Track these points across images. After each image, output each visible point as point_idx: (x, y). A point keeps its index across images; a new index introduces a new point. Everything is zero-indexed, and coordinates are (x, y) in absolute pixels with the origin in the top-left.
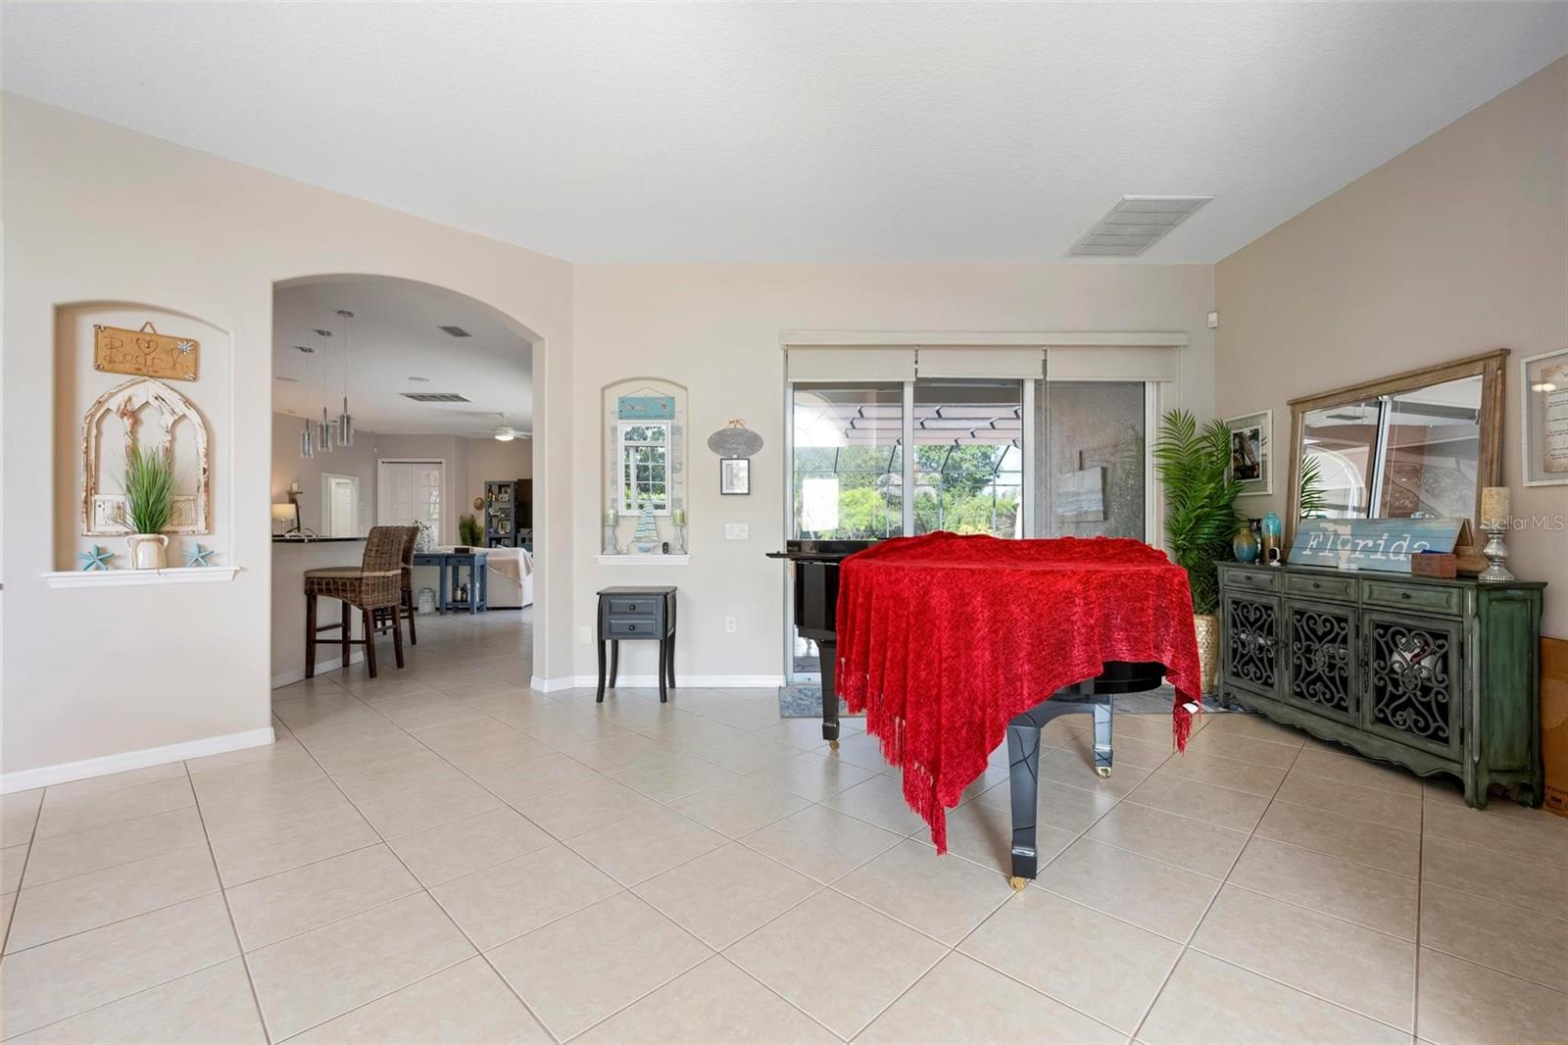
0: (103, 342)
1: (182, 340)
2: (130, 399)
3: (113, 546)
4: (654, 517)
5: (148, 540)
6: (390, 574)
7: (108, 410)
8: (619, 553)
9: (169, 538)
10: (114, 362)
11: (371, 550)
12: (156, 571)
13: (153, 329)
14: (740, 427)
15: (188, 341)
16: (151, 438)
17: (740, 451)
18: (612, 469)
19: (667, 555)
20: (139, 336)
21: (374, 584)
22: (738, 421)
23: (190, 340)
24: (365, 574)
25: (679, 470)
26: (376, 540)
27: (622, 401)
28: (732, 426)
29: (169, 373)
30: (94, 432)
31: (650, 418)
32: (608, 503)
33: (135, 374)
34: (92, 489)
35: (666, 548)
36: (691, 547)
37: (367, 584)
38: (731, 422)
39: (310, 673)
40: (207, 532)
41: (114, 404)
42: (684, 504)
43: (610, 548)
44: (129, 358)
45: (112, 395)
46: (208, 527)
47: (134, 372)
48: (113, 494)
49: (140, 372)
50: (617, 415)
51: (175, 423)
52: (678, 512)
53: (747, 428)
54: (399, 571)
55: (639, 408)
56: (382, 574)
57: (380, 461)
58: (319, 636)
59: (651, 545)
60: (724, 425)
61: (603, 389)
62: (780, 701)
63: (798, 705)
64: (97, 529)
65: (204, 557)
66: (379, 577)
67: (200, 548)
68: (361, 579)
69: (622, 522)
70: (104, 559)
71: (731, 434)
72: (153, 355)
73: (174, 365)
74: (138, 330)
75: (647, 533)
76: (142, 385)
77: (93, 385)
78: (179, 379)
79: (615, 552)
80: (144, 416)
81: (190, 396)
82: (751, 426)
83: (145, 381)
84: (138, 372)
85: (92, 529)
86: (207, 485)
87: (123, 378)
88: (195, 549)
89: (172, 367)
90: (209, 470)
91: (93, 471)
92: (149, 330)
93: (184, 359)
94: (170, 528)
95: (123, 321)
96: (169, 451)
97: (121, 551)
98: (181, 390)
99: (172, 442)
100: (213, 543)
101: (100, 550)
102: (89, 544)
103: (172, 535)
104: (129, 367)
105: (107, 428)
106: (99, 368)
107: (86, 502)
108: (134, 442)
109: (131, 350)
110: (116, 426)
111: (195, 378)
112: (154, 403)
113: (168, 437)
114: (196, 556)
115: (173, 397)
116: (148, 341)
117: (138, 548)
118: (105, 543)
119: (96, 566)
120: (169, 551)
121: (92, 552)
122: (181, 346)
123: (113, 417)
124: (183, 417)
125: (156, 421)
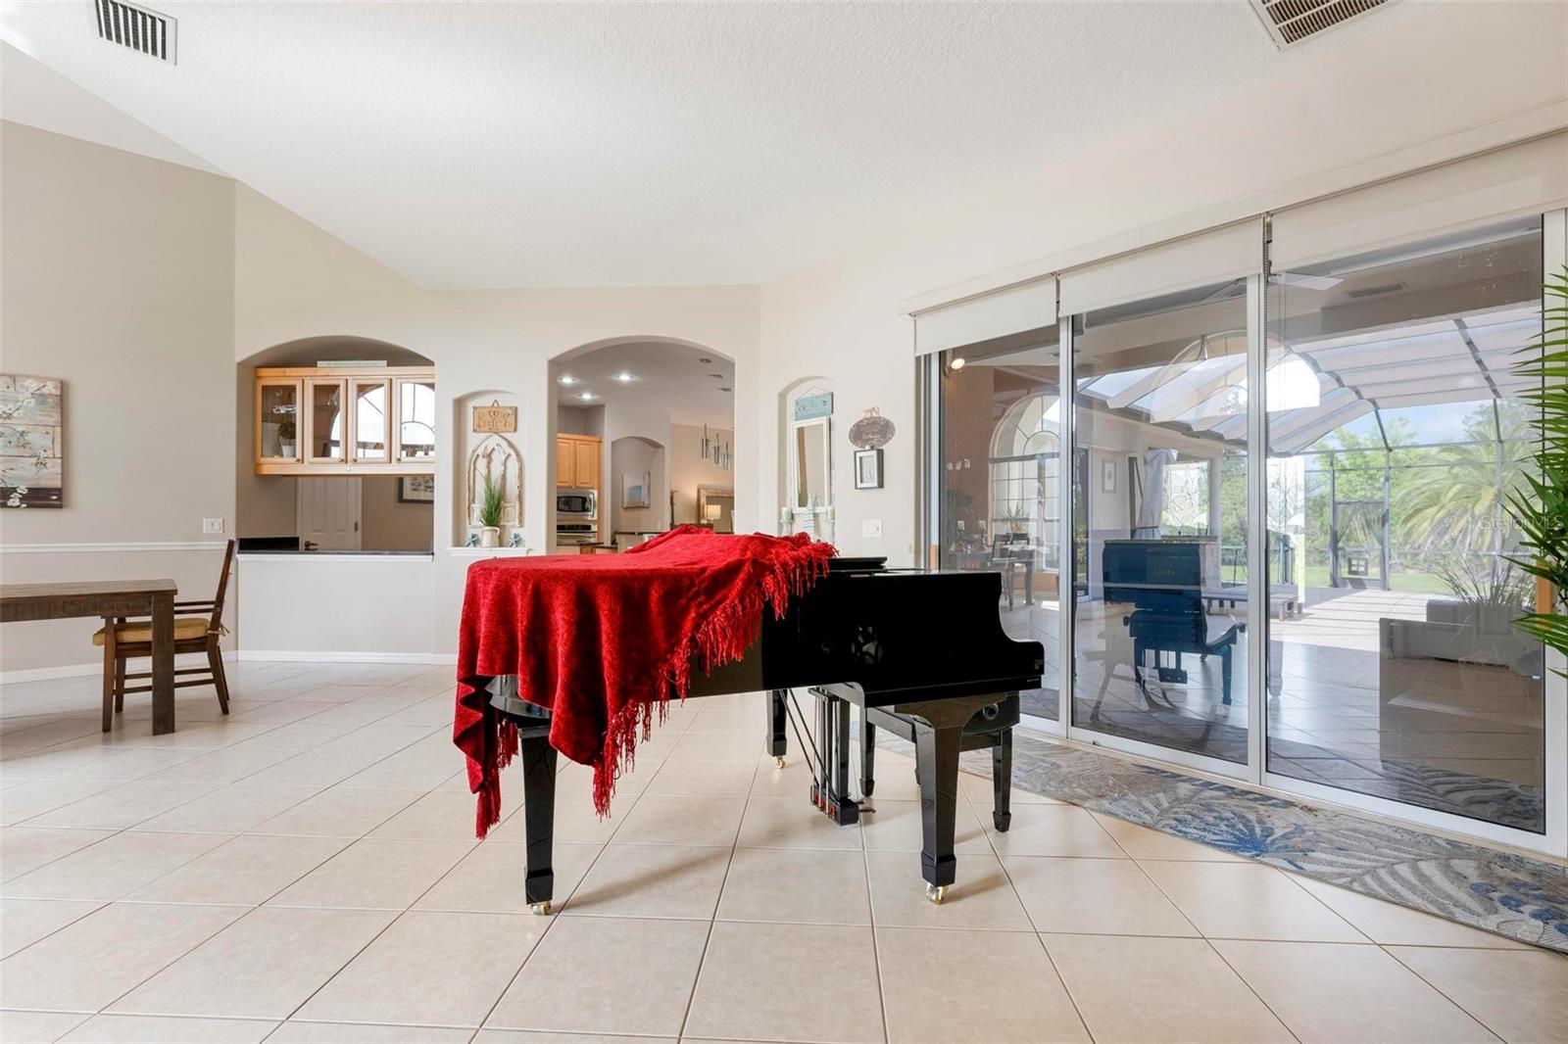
0: (476, 415)
1: (507, 408)
2: (486, 447)
3: (479, 532)
4: (813, 514)
5: (489, 530)
7: (478, 455)
9: (500, 528)
10: (481, 427)
13: (498, 405)
14: (875, 416)
15: (511, 408)
16: (497, 470)
17: (873, 442)
20: (491, 409)
22: (873, 410)
23: (513, 407)
27: (797, 404)
28: (869, 416)
29: (504, 429)
30: (472, 468)
31: (816, 416)
33: (488, 433)
34: (472, 501)
38: (867, 412)
40: (519, 526)
41: (480, 451)
44: (486, 423)
45: (478, 446)
47: (488, 431)
48: (478, 507)
51: (506, 458)
52: (830, 508)
53: (881, 416)
55: (808, 408)
60: (861, 416)
64: (473, 524)
65: (518, 541)
67: (516, 536)
69: (796, 517)
70: (476, 541)
71: (868, 424)
72: (496, 419)
74: (491, 405)
75: (809, 529)
76: (491, 438)
77: (474, 440)
78: (508, 432)
80: (494, 456)
81: (512, 441)
82: (884, 414)
83: (492, 435)
84: (490, 430)
85: (471, 524)
86: (520, 496)
87: (484, 435)
88: (513, 537)
89: (505, 425)
90: (521, 487)
91: (472, 490)
92: (496, 405)
93: (511, 420)
94: (502, 523)
95: (484, 402)
96: (504, 477)
97: (480, 536)
98: (509, 439)
99: (505, 471)
100: (523, 533)
101: (474, 536)
102: (470, 532)
103: (502, 527)
104: (486, 428)
105: (478, 465)
106: (475, 431)
107: (469, 508)
108: (489, 472)
109: (487, 418)
110: (482, 463)
111: (515, 430)
112: (496, 448)
113: (503, 468)
114: (513, 541)
115: (504, 444)
116: (495, 411)
117: (486, 535)
118: (474, 532)
119: (472, 545)
120: (500, 537)
121: (470, 537)
122: (510, 412)
123: (480, 458)
124: (509, 455)
125: (498, 459)
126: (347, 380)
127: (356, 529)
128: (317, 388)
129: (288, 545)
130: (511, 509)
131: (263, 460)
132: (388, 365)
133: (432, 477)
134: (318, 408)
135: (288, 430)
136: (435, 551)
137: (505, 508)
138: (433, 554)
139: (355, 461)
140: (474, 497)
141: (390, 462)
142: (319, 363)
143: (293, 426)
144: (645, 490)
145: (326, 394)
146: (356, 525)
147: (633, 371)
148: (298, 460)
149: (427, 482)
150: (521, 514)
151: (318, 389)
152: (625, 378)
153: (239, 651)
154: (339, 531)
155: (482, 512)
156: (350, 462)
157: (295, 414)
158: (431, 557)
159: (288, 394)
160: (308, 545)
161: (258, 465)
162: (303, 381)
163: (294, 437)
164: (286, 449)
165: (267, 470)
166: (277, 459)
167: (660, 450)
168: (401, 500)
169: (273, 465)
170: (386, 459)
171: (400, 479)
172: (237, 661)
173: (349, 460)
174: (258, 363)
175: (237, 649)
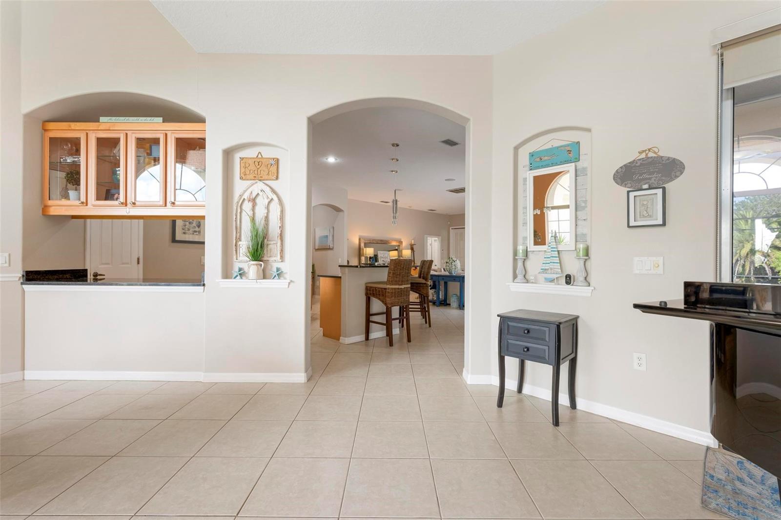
0: (243, 165)
1: (271, 159)
2: (251, 192)
3: (245, 266)
4: (558, 251)
5: (254, 265)
6: (403, 287)
7: (244, 199)
8: (527, 282)
9: (264, 263)
10: (247, 175)
11: (390, 273)
12: (255, 281)
13: (262, 156)
14: (654, 155)
15: (274, 159)
16: (260, 212)
17: (653, 181)
18: (524, 213)
19: (569, 286)
20: (255, 160)
21: (392, 293)
22: (649, 150)
23: (275, 158)
24: (388, 286)
25: (584, 208)
26: (392, 267)
27: (532, 155)
28: (643, 156)
29: (267, 177)
30: (239, 209)
31: (557, 164)
32: (520, 240)
33: (253, 180)
34: (239, 239)
35: (569, 279)
36: (592, 279)
37: (389, 292)
38: (640, 153)
39: (367, 338)
40: (281, 260)
41: (246, 196)
42: (588, 239)
43: (520, 276)
44: (251, 172)
45: (245, 191)
46: (282, 257)
47: (253, 178)
48: (245, 244)
49: (256, 178)
50: (528, 168)
51: (269, 203)
52: (581, 246)
53: (661, 154)
54: (409, 286)
55: (546, 158)
56: (397, 287)
57: (451, 228)
58: (373, 318)
59: (555, 276)
61: (516, 149)
62: (705, 473)
63: (736, 492)
64: (240, 259)
65: (280, 274)
66: (395, 289)
67: (278, 269)
68: (385, 289)
69: (530, 255)
70: (242, 274)
71: (642, 165)
72: (260, 169)
73: (269, 173)
74: (255, 157)
75: (551, 266)
76: (256, 185)
77: (240, 186)
78: (270, 180)
79: (525, 281)
80: (258, 200)
81: (274, 187)
82: (668, 152)
83: (256, 182)
84: (255, 178)
85: (238, 259)
86: (281, 235)
87: (249, 182)
88: (275, 270)
89: (268, 174)
90: (282, 228)
91: (239, 230)
92: (260, 156)
93: (274, 169)
94: (265, 258)
95: (250, 153)
96: (267, 218)
97: (246, 270)
98: (271, 185)
99: (268, 213)
100: (283, 266)
101: (240, 269)
102: (237, 266)
103: (266, 262)
104: (251, 176)
105: (244, 207)
106: (241, 178)
107: (236, 245)
108: (254, 214)
109: (252, 167)
110: (247, 206)
111: (277, 178)
112: (261, 194)
113: (266, 211)
114: (275, 274)
115: (267, 190)
116: (259, 162)
117: (252, 269)
118: (241, 265)
119: (239, 277)
120: (264, 271)
121: (237, 270)
122: (273, 162)
123: (246, 202)
124: (272, 199)
125: (262, 202)
126: (127, 134)
127: (138, 263)
128: (99, 140)
129: (78, 276)
130: (274, 247)
131: (50, 203)
132: (163, 122)
133: (203, 217)
134: (100, 159)
135: (73, 177)
136: (205, 282)
137: (267, 245)
138: (204, 285)
139: (134, 204)
140: (240, 236)
141: (166, 206)
142: (102, 119)
143: (78, 173)
144: (330, 238)
145: (108, 145)
146: (138, 259)
147: (337, 155)
148: (82, 203)
149: (197, 222)
150: (282, 251)
151: (101, 142)
152: (331, 160)
153: (26, 372)
154: (123, 264)
155: (248, 248)
156: (129, 205)
157: (80, 165)
158: (203, 287)
159: (74, 146)
160: (96, 275)
161: (45, 208)
162: (87, 134)
163: (79, 184)
164: (72, 193)
165: (54, 211)
166: (64, 202)
167: (341, 213)
168: (174, 240)
169: (60, 207)
170: (161, 203)
171: (173, 221)
172: (24, 380)
173: (128, 202)
174: (46, 118)
175: (23, 369)
